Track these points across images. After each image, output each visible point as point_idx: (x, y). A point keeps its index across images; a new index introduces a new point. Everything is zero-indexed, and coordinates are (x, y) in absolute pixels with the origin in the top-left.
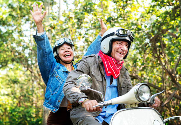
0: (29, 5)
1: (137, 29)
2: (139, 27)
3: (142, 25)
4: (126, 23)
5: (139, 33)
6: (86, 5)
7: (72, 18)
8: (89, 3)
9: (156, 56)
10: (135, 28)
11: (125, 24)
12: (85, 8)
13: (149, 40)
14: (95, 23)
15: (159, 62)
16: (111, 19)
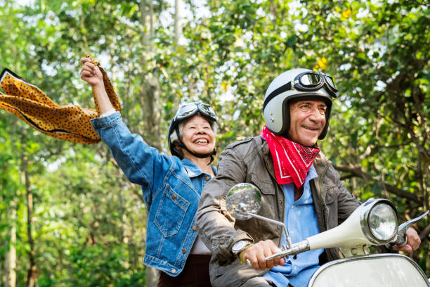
0: (107, 12)
1: (355, 61)
2: (362, 56)
3: (367, 50)
4: (330, 48)
5: (360, 71)
6: (239, 11)
7: (206, 40)
8: (245, 5)
9: (403, 122)
10: (351, 60)
11: (328, 51)
12: (236, 16)
13: (385, 85)
14: (259, 51)
15: (409, 136)
16: (297, 39)
